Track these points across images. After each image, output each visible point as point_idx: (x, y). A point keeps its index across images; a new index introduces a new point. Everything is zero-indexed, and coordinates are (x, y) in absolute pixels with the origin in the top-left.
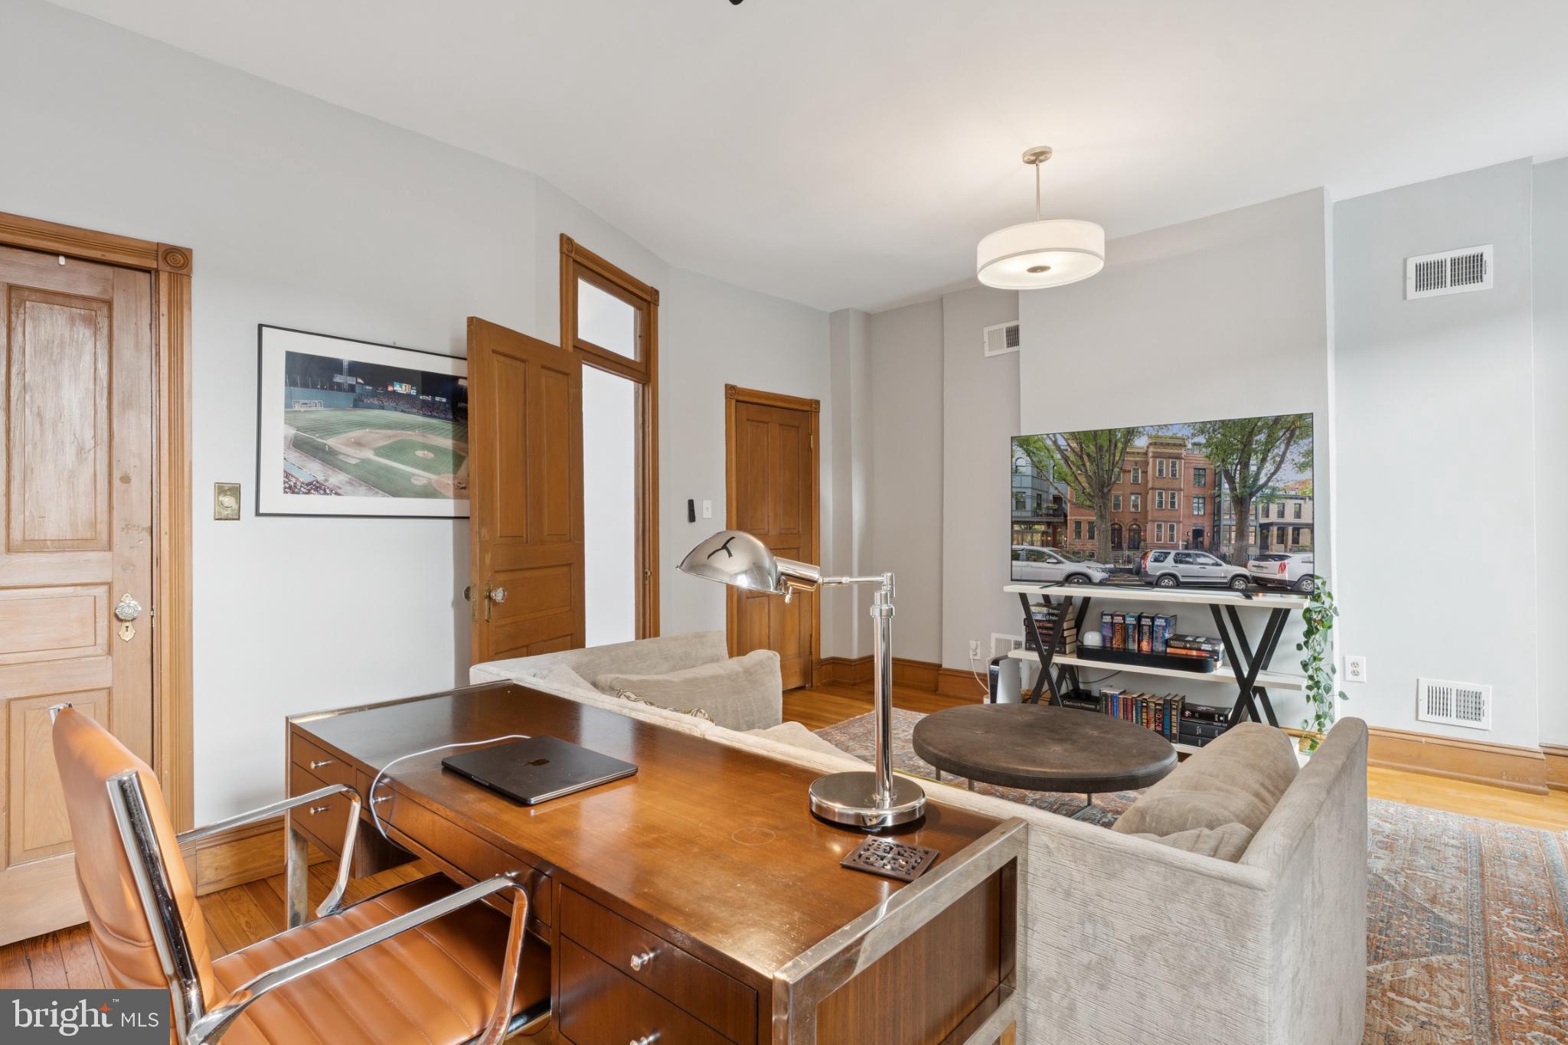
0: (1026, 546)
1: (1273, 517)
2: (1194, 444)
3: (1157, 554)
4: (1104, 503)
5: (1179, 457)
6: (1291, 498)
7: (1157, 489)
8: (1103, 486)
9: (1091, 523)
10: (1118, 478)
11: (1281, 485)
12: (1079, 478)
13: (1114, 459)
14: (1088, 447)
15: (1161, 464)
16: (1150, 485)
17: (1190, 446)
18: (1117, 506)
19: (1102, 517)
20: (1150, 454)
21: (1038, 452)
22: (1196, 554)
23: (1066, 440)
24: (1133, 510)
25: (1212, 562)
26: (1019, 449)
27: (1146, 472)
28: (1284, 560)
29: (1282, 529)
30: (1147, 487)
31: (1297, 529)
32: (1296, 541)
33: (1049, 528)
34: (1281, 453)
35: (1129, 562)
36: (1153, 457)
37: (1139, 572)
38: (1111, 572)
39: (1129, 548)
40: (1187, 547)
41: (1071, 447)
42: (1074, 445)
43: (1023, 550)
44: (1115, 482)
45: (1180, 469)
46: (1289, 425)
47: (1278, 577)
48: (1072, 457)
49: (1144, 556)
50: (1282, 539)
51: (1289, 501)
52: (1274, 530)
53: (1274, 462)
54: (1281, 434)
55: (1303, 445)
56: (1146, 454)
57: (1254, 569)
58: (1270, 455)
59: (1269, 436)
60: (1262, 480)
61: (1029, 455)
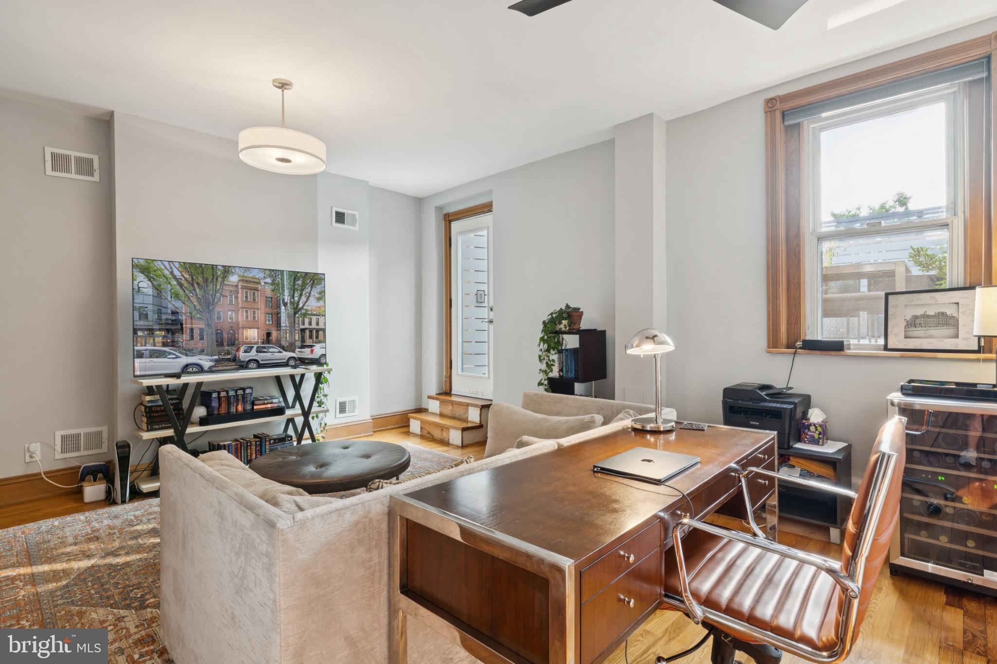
0: (149, 347)
1: (307, 326)
2: (265, 283)
3: (246, 348)
4: (210, 316)
5: (257, 290)
6: (314, 315)
7: (244, 308)
8: (209, 305)
9: (201, 330)
10: (219, 300)
11: (309, 308)
12: (191, 298)
13: (216, 288)
14: (197, 278)
15: (246, 293)
16: (240, 305)
17: (263, 284)
18: (219, 318)
19: (208, 325)
20: (240, 287)
21: (158, 279)
22: (268, 347)
23: (180, 272)
24: (230, 321)
25: (277, 350)
26: (140, 274)
27: (238, 297)
28: (312, 347)
29: (311, 331)
30: (238, 306)
31: (317, 331)
32: (317, 337)
33: (168, 333)
34: (309, 292)
35: (228, 353)
36: (241, 288)
37: (235, 359)
38: (217, 361)
39: (228, 345)
40: (263, 343)
41: (184, 277)
42: (187, 276)
43: (146, 350)
44: (217, 303)
45: (258, 297)
46: (312, 277)
47: (310, 356)
48: (186, 284)
49: (238, 350)
50: (311, 337)
51: (313, 316)
52: (307, 332)
53: (306, 296)
54: (308, 282)
55: (318, 288)
56: (237, 286)
57: (298, 353)
58: (304, 292)
59: (303, 282)
60: (301, 305)
61: (150, 280)
